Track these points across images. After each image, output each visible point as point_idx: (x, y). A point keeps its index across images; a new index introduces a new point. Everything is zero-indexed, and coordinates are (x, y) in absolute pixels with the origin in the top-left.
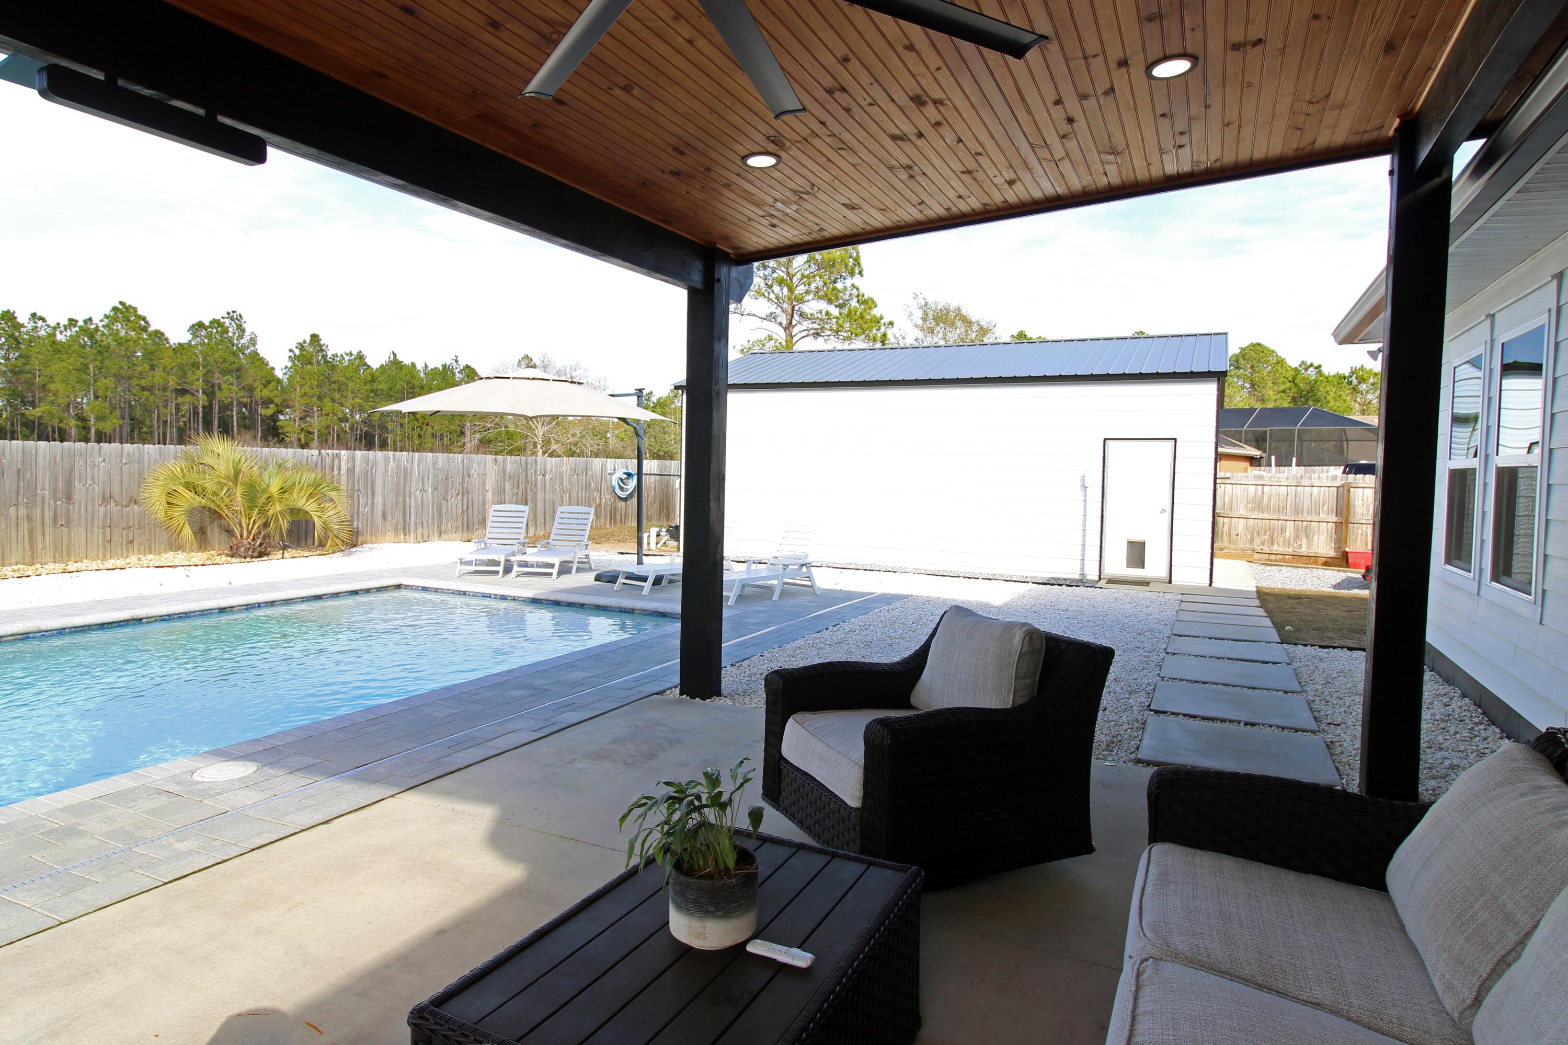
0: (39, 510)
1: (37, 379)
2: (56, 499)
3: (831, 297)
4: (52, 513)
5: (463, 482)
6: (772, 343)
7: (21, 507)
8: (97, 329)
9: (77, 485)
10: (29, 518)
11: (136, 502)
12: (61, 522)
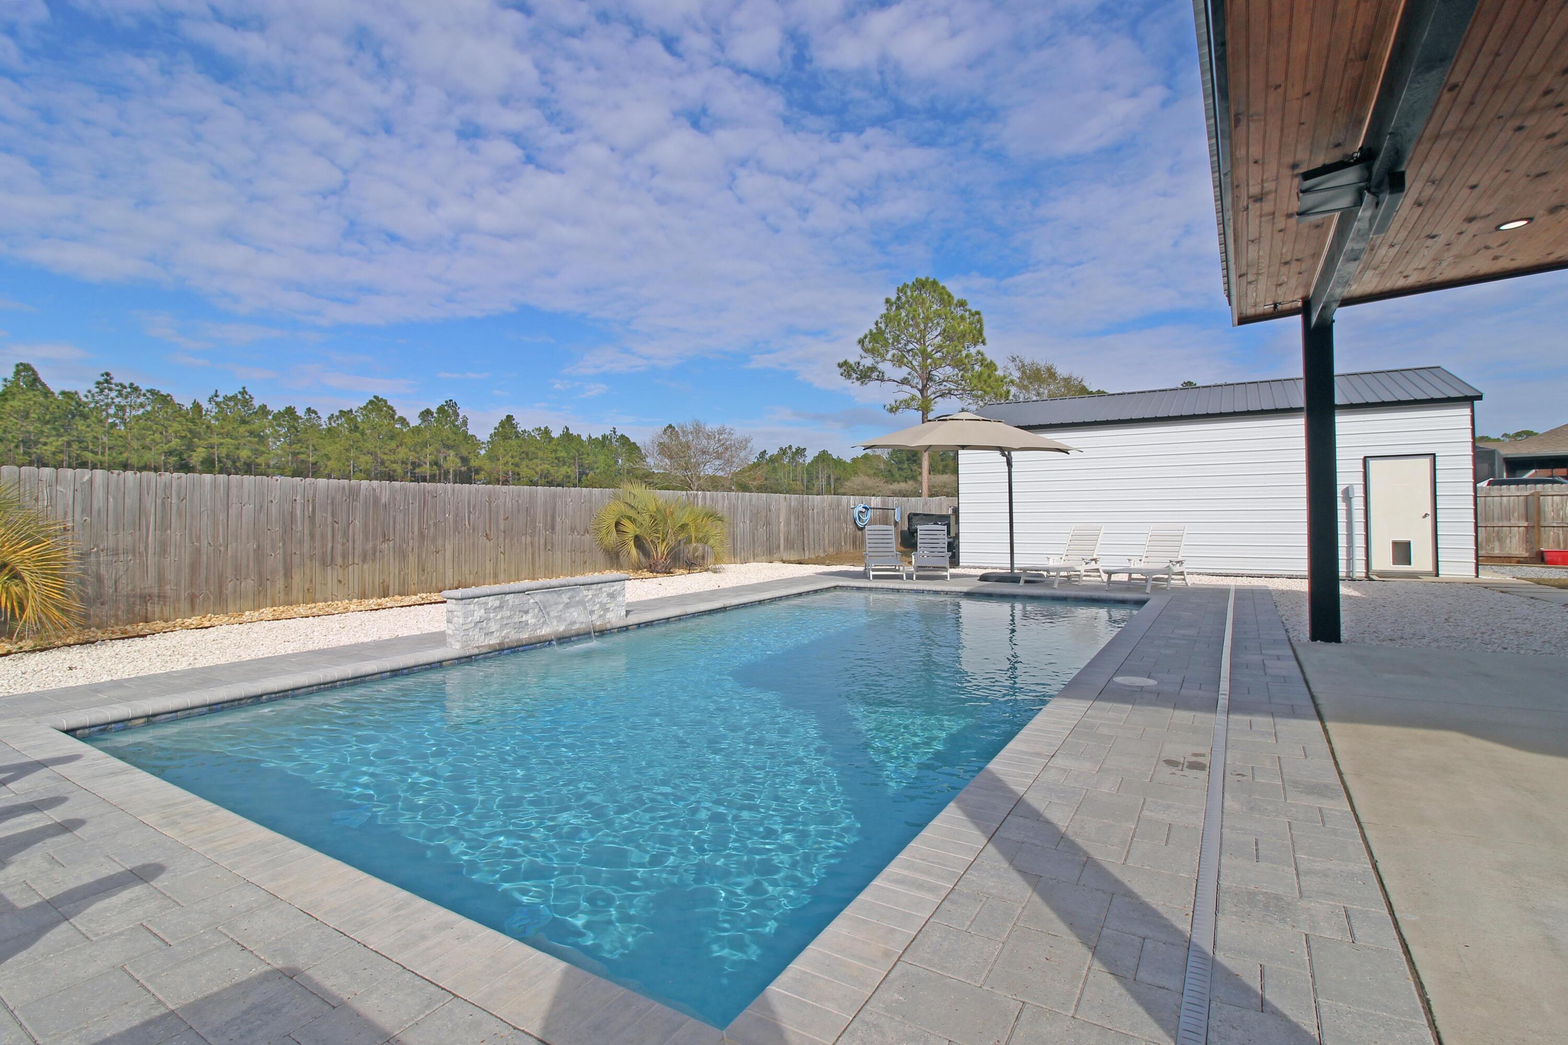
3: (959, 364)
5: (767, 515)
9: (558, 519)
12: (549, 547)
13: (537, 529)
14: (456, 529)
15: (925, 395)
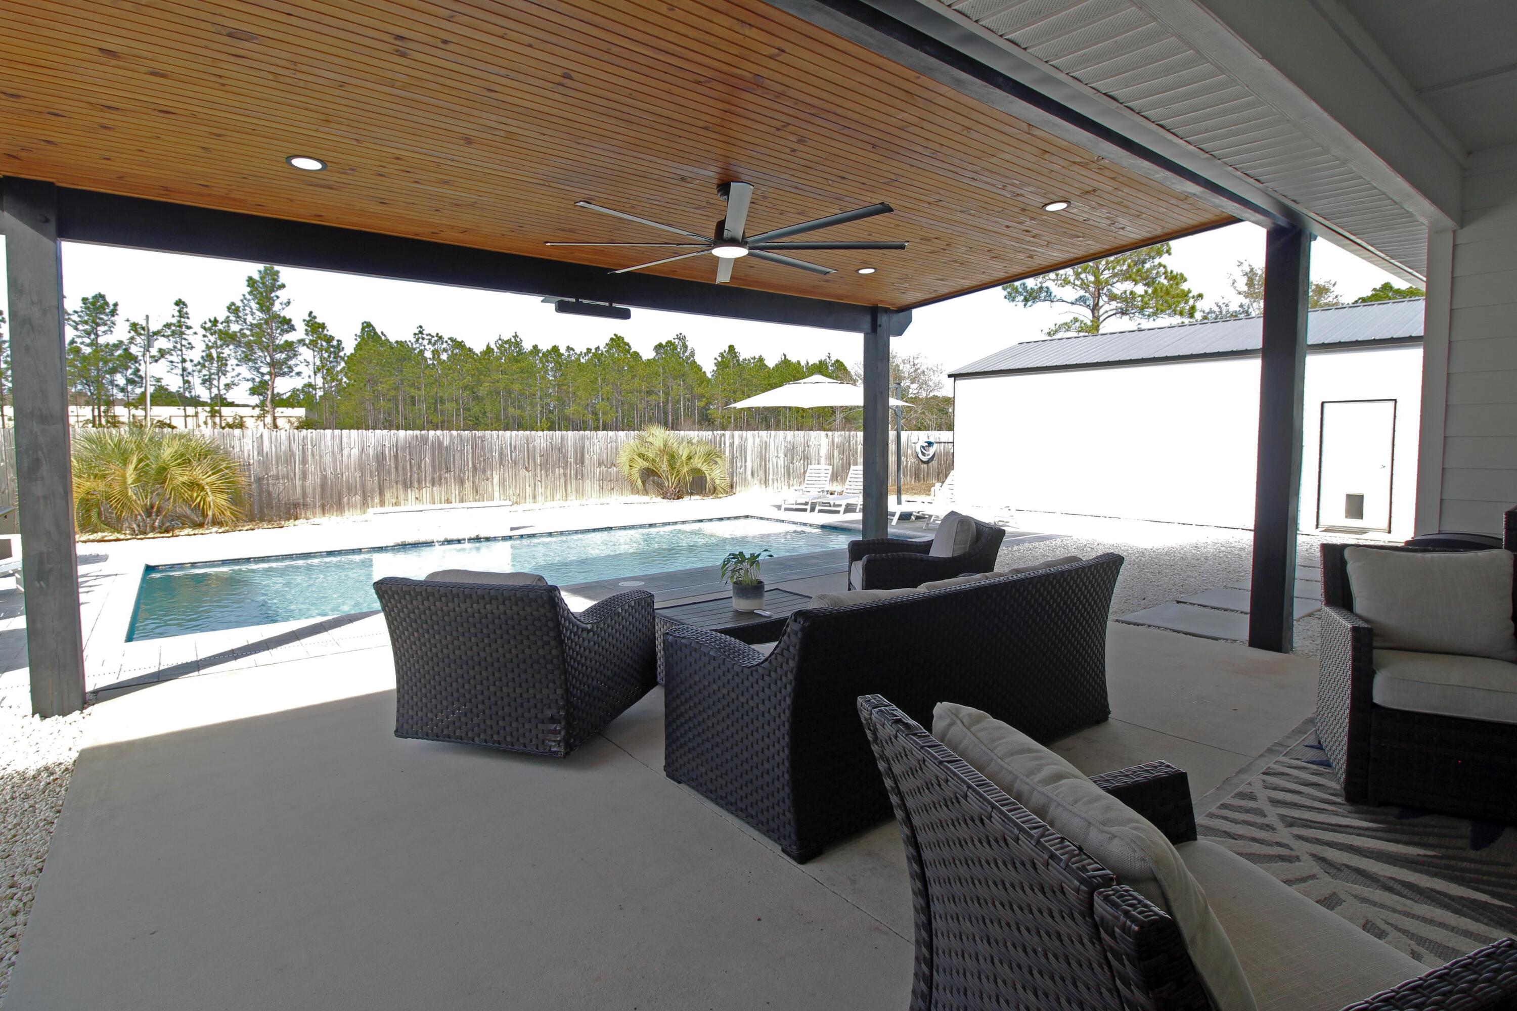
0: (568, 471)
2: (576, 464)
5: (805, 450)
6: (1077, 324)
9: (586, 456)
10: (565, 475)
12: (579, 477)
13: (569, 464)
14: (501, 464)
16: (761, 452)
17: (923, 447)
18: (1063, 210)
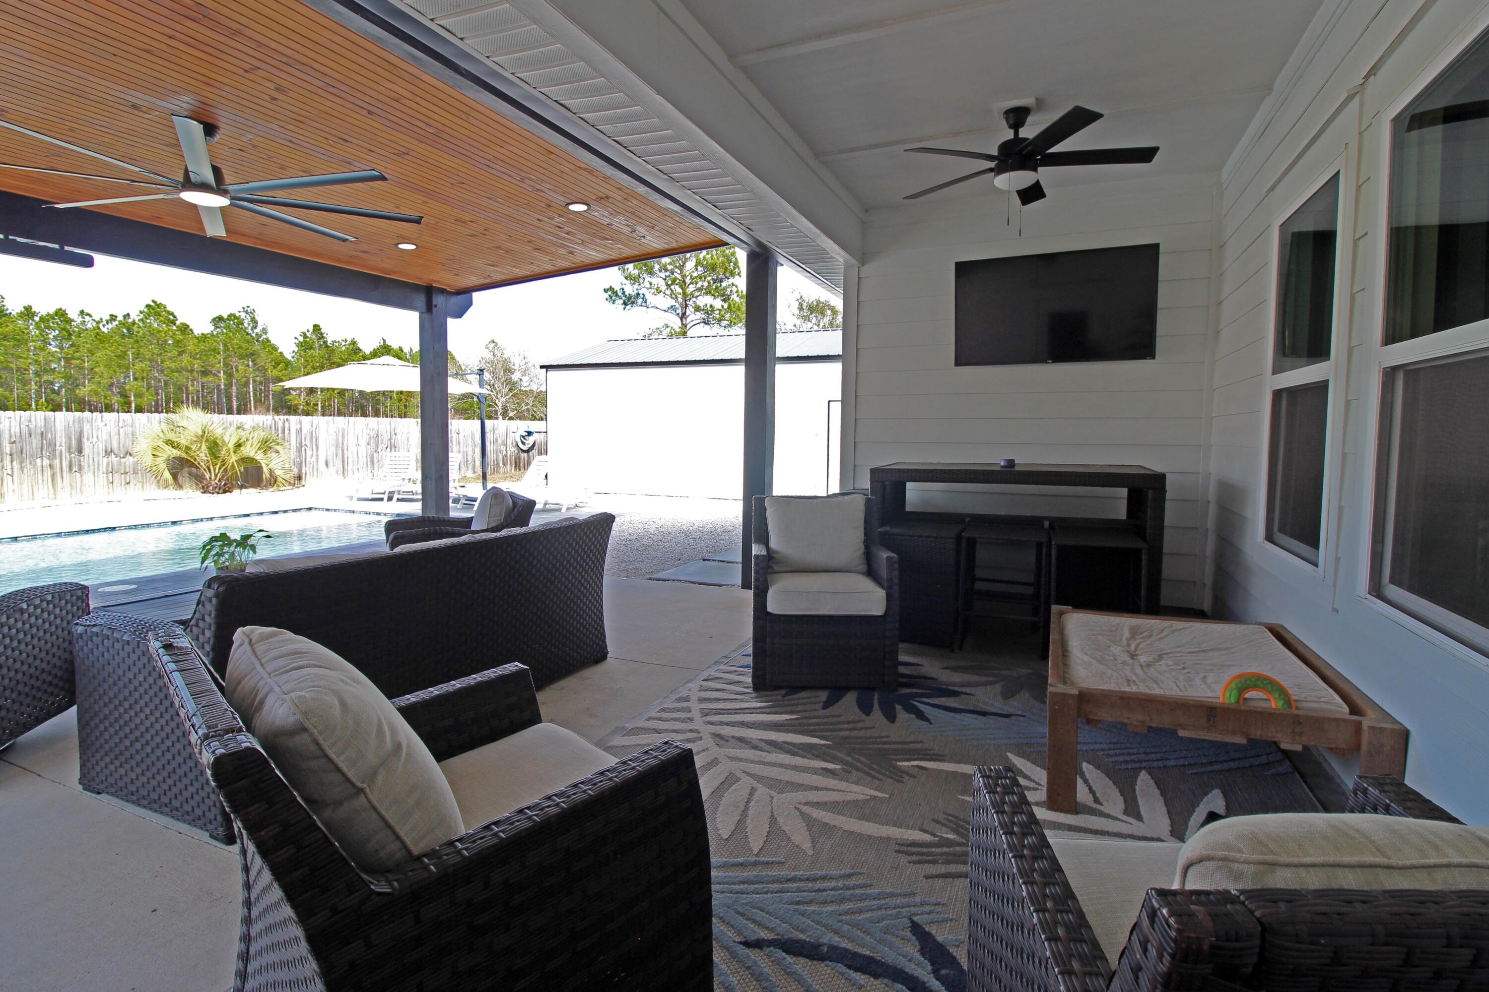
0: (58, 461)
1: (86, 364)
2: (70, 453)
4: (68, 463)
6: (668, 330)
7: (45, 459)
8: (134, 323)
9: (86, 442)
10: (51, 466)
11: (130, 455)
12: (75, 468)
13: (58, 452)
15: (684, 322)
16: (337, 440)
17: (523, 437)
18: (585, 211)
